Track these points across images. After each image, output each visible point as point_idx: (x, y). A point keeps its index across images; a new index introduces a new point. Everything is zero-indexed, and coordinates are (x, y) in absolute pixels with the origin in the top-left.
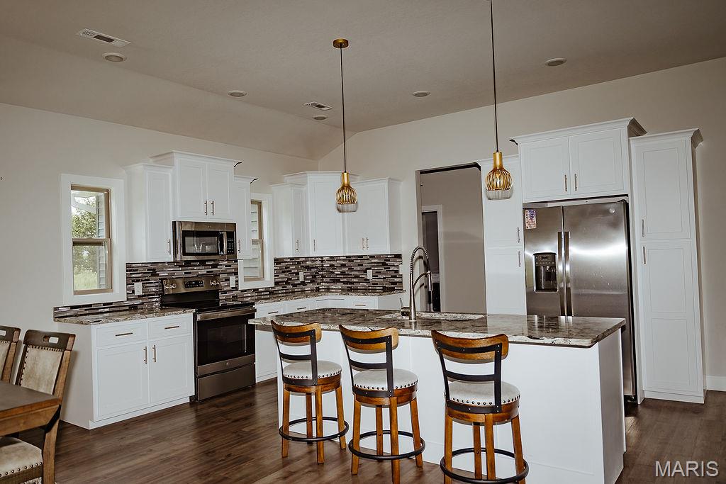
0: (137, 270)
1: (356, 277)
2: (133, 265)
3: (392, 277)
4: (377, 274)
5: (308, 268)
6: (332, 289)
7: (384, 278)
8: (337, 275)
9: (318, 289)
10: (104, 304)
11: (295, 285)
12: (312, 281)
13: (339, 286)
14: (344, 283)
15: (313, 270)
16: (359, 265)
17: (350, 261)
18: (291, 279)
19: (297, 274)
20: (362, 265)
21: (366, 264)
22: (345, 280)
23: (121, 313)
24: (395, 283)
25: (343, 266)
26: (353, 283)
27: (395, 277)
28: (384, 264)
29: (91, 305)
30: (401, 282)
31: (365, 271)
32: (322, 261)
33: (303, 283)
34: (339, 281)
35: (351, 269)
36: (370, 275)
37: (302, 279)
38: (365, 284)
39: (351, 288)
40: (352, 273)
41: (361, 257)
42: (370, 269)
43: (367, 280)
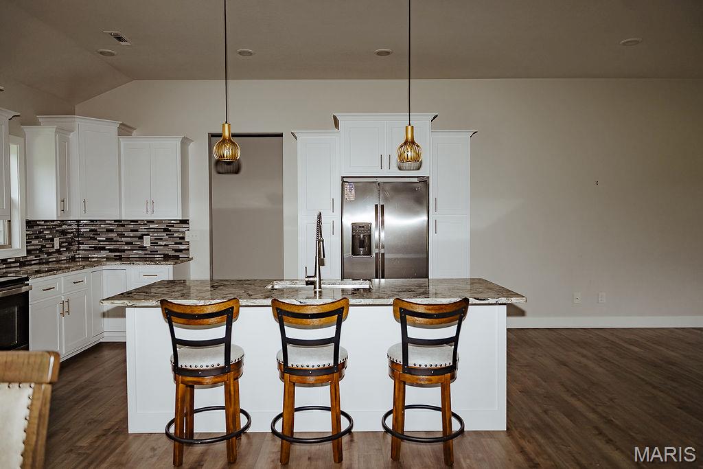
1: (127, 243)
3: (176, 243)
4: (156, 241)
5: (64, 233)
6: (93, 258)
7: (166, 245)
8: (100, 241)
9: (73, 259)
11: (49, 254)
12: (68, 249)
13: (104, 254)
14: (111, 251)
15: (69, 236)
16: (132, 231)
17: (118, 225)
19: (52, 240)
20: (137, 231)
21: (142, 230)
22: (112, 247)
24: (181, 251)
25: (111, 231)
26: (124, 251)
27: (181, 244)
28: (165, 230)
30: (188, 250)
31: (141, 237)
32: (78, 225)
33: (58, 251)
34: (104, 249)
35: (122, 235)
36: (147, 241)
37: (57, 246)
38: (140, 252)
39: (120, 256)
40: (123, 239)
41: (136, 221)
42: (148, 235)
43: (143, 248)
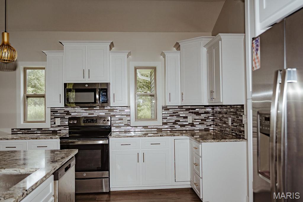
0: (57, 111)
1: (225, 122)
2: (55, 109)
3: (239, 125)
4: (233, 122)
5: (197, 113)
7: (236, 126)
10: (38, 129)
11: (183, 126)
15: (202, 115)
18: (179, 121)
19: (186, 117)
20: (227, 113)
22: (221, 124)
23: (46, 134)
24: (241, 132)
27: (241, 126)
28: (236, 114)
29: (30, 129)
30: (244, 132)
33: (192, 125)
36: (230, 122)
37: (190, 121)
38: (228, 130)
40: (223, 119)
42: (230, 117)
43: (229, 127)
